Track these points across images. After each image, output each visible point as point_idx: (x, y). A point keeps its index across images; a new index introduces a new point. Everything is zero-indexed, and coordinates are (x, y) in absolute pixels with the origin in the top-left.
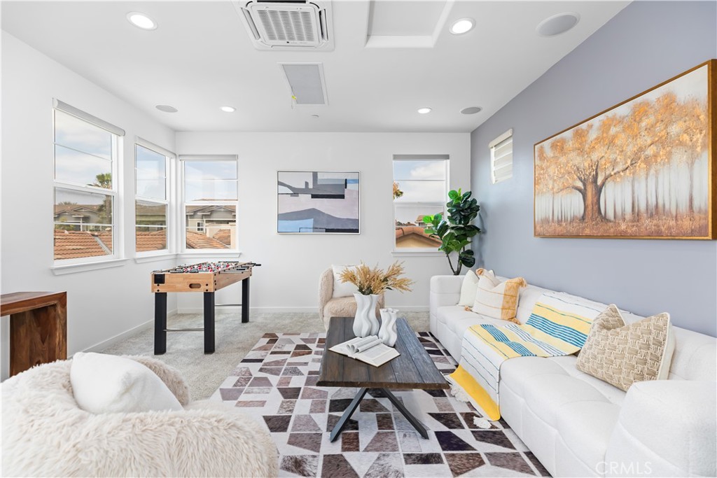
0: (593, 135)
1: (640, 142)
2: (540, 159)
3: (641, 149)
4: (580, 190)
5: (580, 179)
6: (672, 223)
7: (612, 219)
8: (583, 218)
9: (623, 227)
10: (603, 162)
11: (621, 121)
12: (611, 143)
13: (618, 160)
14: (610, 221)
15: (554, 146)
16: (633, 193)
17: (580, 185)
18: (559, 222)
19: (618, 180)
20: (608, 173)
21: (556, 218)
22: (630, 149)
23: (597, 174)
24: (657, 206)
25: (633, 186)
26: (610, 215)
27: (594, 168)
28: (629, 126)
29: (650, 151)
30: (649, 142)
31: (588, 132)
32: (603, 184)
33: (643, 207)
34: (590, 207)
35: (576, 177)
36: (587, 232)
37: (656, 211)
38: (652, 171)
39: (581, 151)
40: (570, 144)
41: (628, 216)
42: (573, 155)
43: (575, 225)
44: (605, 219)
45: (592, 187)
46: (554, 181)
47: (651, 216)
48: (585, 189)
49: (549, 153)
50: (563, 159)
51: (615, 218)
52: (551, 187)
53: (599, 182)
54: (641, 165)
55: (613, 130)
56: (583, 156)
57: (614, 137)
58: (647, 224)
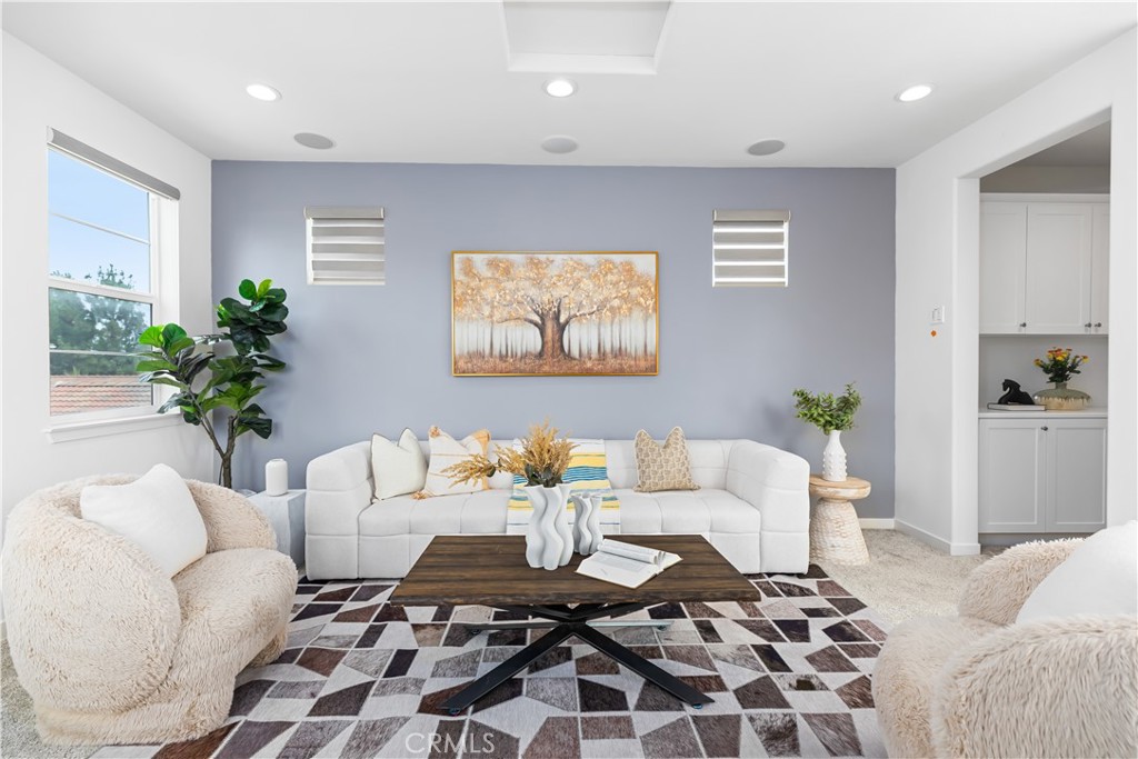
0: (553, 271)
1: (606, 293)
2: (466, 274)
3: (606, 300)
4: (536, 324)
5: (537, 313)
6: (633, 363)
7: (577, 357)
8: (540, 355)
9: (589, 365)
10: (567, 301)
11: (587, 268)
12: (576, 285)
13: (584, 303)
14: (575, 359)
15: (492, 264)
16: (599, 335)
17: (537, 319)
18: (503, 358)
19: (584, 321)
20: (572, 313)
21: (496, 352)
22: (598, 298)
23: (559, 311)
24: (620, 348)
25: (599, 329)
26: (575, 353)
27: (556, 304)
28: (596, 275)
29: (616, 303)
30: (614, 296)
31: (547, 266)
32: (567, 322)
33: (608, 349)
34: (550, 344)
35: (528, 308)
36: (546, 368)
37: (619, 353)
38: (616, 320)
39: (537, 282)
40: (521, 271)
41: (595, 354)
42: (525, 283)
43: (528, 361)
44: (569, 356)
45: (553, 324)
46: (493, 307)
47: (616, 357)
48: (543, 323)
49: (486, 273)
50: (510, 285)
51: (580, 356)
52: (487, 313)
53: (562, 319)
54: (606, 313)
55: (578, 274)
56: (540, 289)
57: (579, 280)
58: (612, 363)
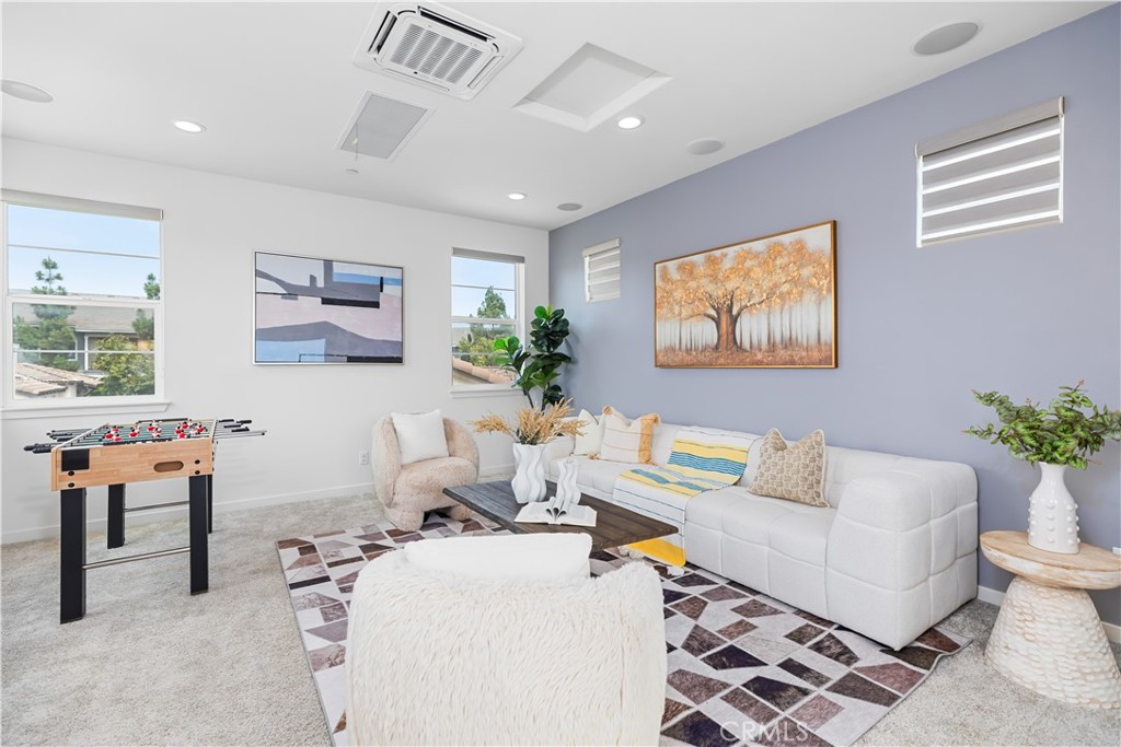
0: (727, 264)
1: (775, 278)
2: (663, 280)
3: (776, 286)
4: (713, 319)
5: (713, 307)
6: (804, 354)
7: (748, 349)
8: (717, 348)
9: (759, 356)
10: (738, 292)
11: (756, 256)
12: (747, 275)
13: (754, 292)
14: (746, 351)
15: (680, 268)
16: (769, 324)
17: (713, 313)
18: (688, 351)
19: (754, 311)
20: (743, 304)
21: (683, 347)
22: (766, 285)
23: (732, 303)
24: (791, 338)
25: (769, 319)
26: (746, 345)
27: (729, 297)
28: (765, 262)
29: (785, 288)
30: (784, 280)
31: (722, 260)
32: (739, 314)
33: (778, 339)
34: (724, 337)
35: (707, 304)
36: (722, 361)
37: (789, 343)
38: (786, 307)
39: (714, 278)
40: (701, 270)
41: (764, 346)
42: (704, 281)
43: (707, 354)
44: (740, 348)
45: (726, 316)
46: (681, 306)
47: (786, 347)
48: (719, 317)
49: (675, 275)
50: (693, 284)
51: (751, 347)
52: (677, 313)
53: (735, 312)
54: (776, 300)
55: (748, 264)
56: (716, 284)
57: (750, 270)
58: (782, 354)
